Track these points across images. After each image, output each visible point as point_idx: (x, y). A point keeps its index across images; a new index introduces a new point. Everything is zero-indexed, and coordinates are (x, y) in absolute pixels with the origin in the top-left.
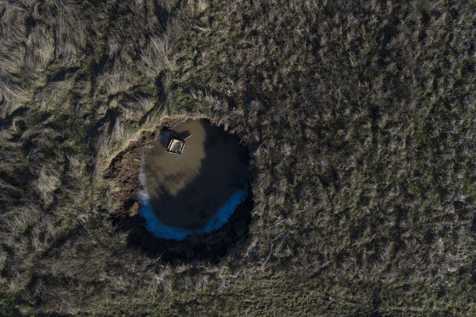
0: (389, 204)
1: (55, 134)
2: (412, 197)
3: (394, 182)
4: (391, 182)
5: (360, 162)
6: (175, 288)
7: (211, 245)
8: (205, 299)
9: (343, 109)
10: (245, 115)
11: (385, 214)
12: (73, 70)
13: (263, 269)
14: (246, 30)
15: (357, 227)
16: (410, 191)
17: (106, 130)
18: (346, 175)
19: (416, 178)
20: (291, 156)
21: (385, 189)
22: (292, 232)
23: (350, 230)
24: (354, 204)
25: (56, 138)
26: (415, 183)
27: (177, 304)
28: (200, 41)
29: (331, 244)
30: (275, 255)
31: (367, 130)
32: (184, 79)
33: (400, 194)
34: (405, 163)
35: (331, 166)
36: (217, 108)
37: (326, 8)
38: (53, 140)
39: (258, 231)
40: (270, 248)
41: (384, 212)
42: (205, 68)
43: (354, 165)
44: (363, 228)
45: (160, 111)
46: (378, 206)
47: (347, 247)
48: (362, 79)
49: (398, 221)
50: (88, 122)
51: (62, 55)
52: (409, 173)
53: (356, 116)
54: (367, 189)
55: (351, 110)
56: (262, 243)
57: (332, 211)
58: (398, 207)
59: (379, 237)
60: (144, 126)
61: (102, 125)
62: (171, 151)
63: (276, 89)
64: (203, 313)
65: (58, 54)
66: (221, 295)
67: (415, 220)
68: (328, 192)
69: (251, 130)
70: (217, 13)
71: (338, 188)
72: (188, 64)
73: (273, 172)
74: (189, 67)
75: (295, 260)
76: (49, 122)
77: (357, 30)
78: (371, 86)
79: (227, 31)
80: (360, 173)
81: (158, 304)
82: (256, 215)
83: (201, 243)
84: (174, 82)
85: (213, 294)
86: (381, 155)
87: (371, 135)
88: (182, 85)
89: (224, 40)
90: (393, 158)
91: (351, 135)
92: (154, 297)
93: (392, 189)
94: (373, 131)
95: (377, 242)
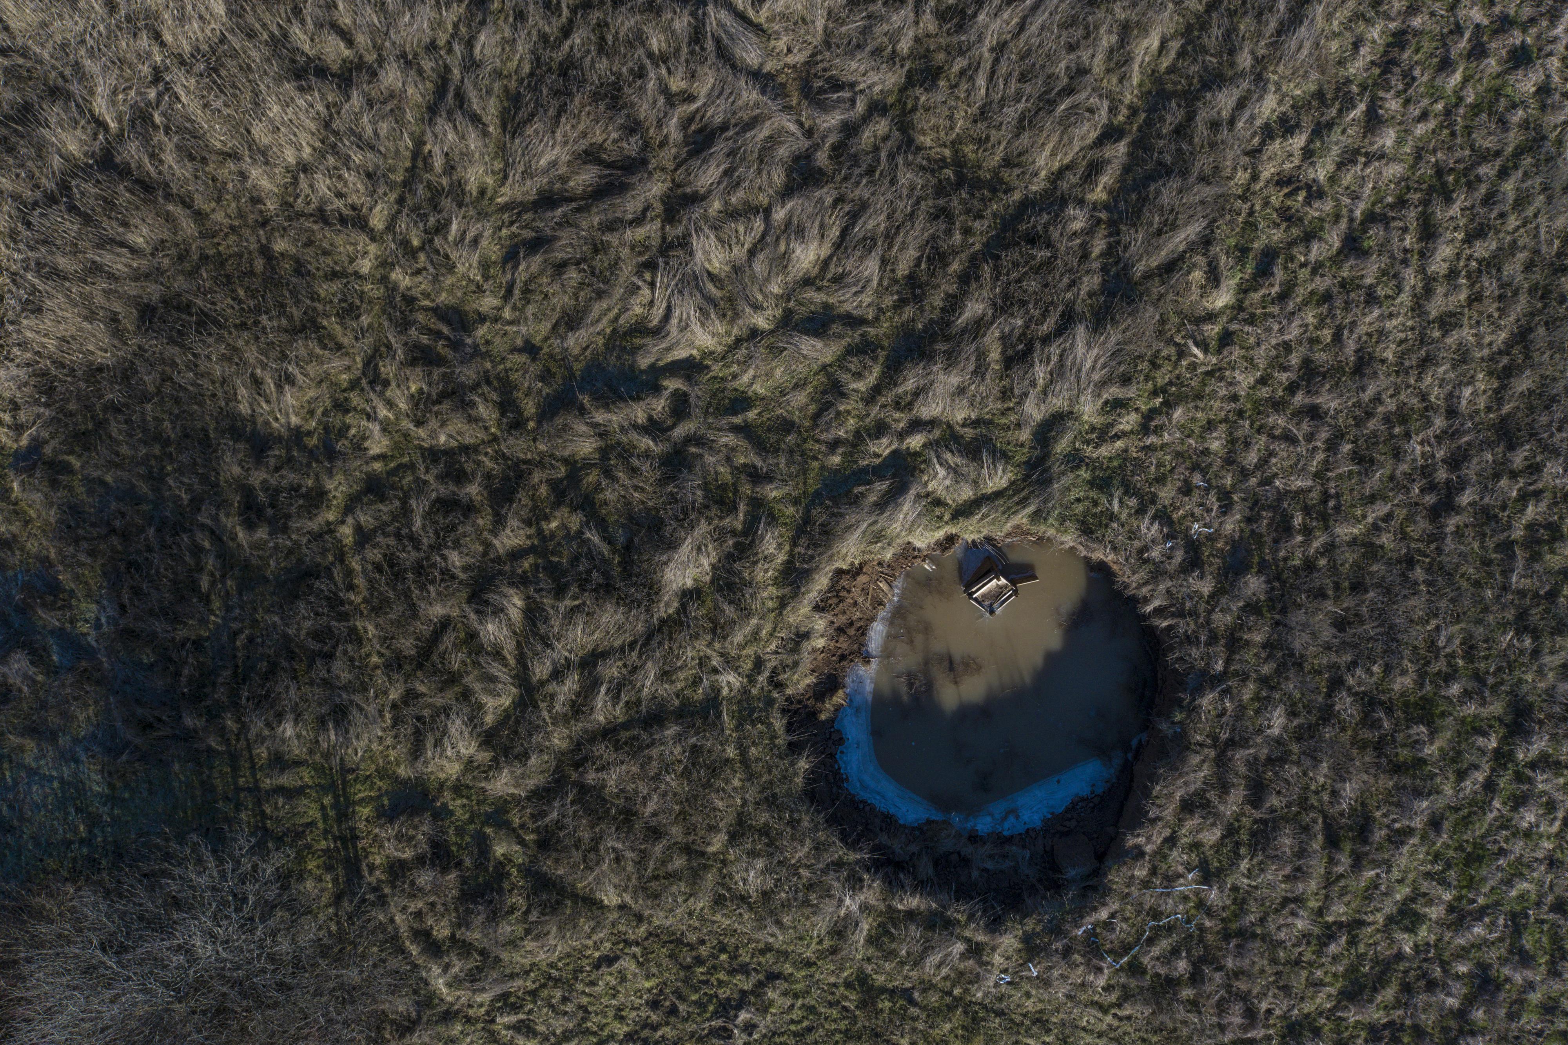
0: (1462, 954)
1: (746, 457)
2: (1525, 959)
3: (1497, 903)
4: (1490, 901)
5: (1435, 823)
6: (871, 940)
7: (985, 870)
8: (934, 999)
9: (1448, 678)
10: (1212, 596)
11: (1445, 971)
12: (853, 321)
13: (1101, 982)
14: (1299, 399)
15: (1365, 975)
16: (1527, 942)
17: (873, 498)
18: (1389, 839)
19: (1551, 916)
20: (1278, 741)
21: (1470, 913)
22: (1208, 924)
23: (1344, 976)
24: (1380, 918)
25: (745, 465)
26: (1546, 927)
27: (862, 981)
28: (1178, 377)
29: (1286, 989)
30: (1146, 960)
31: (1482, 751)
32: (1105, 451)
33: (1501, 939)
34: (1542, 868)
35: (1363, 804)
36: (1155, 553)
37: (1503, 420)
38: (737, 468)
39: (1128, 886)
40: (1139, 940)
41: (1444, 965)
42: (1163, 446)
43: (1418, 823)
44: (1379, 982)
45: (1017, 504)
46: (1436, 946)
47: (1321, 1014)
48: (1522, 625)
49: (1469, 1001)
50: (836, 459)
51: (843, 276)
52: (1541, 896)
53: (1471, 709)
54: (1425, 895)
55: (1465, 690)
56: (1125, 920)
57: (1320, 912)
58: (1483, 967)
59: (1408, 1022)
60: (963, 522)
61: (869, 483)
62: (976, 600)
63: (1309, 565)
64: (914, 1030)
65: (833, 270)
66: (976, 1003)
67: (1512, 1016)
68: (1331, 861)
69: (1213, 638)
70: (1247, 328)
71: (1357, 863)
72: (1129, 421)
73: (1221, 762)
74: (1128, 428)
75: (1187, 993)
76: (745, 421)
77: (1556, 504)
78: (1536, 653)
79: (1252, 380)
80: (1424, 849)
81: (815, 963)
82: (1137, 847)
83: (959, 853)
84: (1075, 449)
85: (957, 991)
86: (1490, 825)
87: (1486, 767)
88: (1093, 464)
89: (1235, 398)
90: (1518, 847)
91: (1441, 749)
92: (815, 941)
93: (1487, 920)
94: (1496, 759)
95: (1398, 1030)
